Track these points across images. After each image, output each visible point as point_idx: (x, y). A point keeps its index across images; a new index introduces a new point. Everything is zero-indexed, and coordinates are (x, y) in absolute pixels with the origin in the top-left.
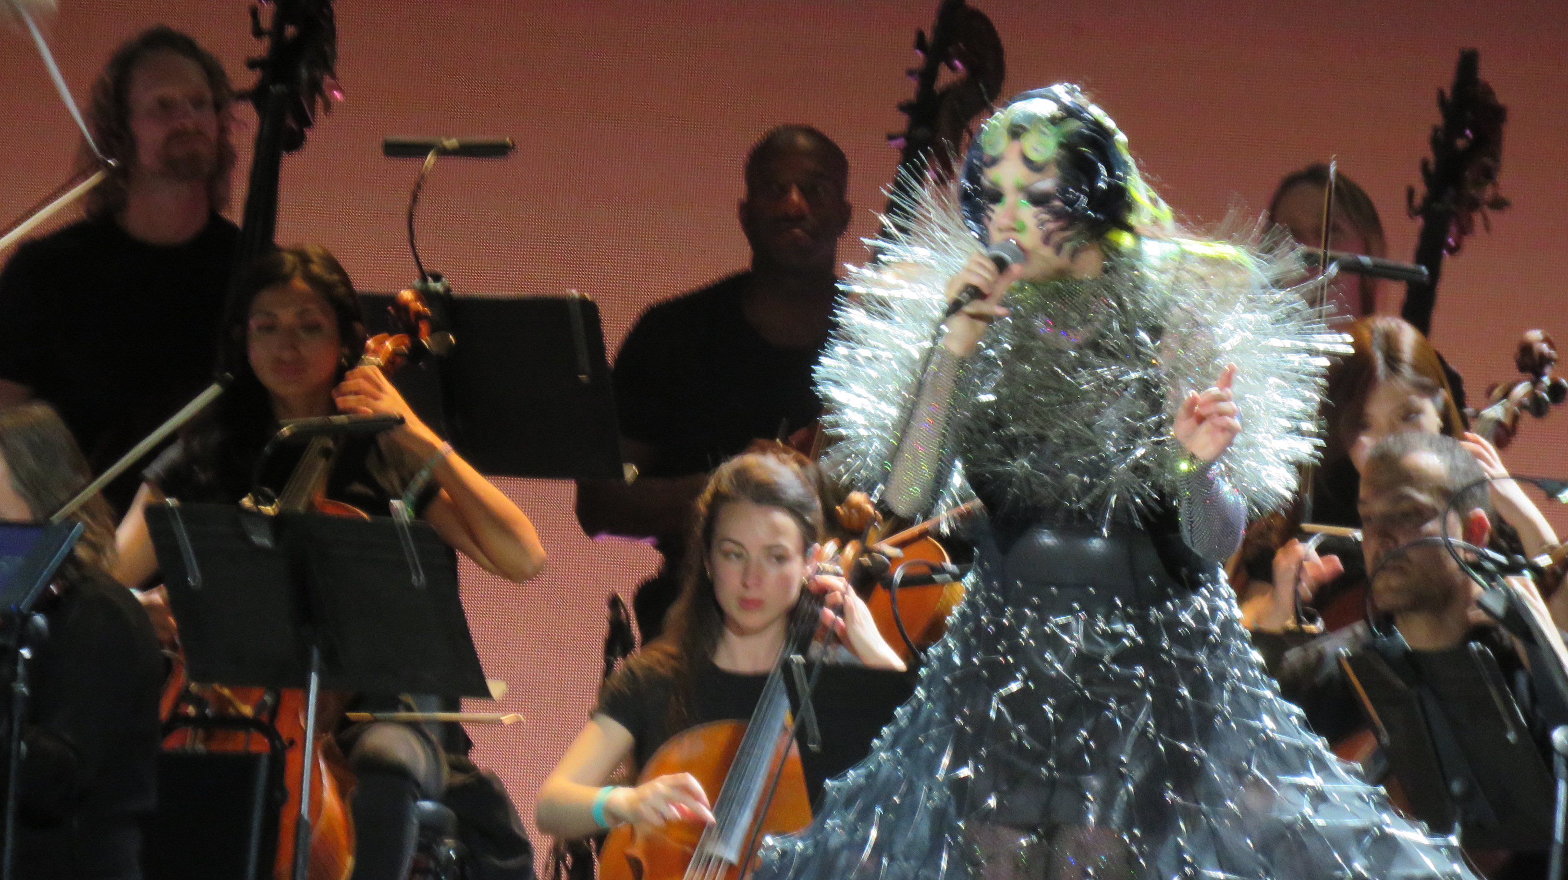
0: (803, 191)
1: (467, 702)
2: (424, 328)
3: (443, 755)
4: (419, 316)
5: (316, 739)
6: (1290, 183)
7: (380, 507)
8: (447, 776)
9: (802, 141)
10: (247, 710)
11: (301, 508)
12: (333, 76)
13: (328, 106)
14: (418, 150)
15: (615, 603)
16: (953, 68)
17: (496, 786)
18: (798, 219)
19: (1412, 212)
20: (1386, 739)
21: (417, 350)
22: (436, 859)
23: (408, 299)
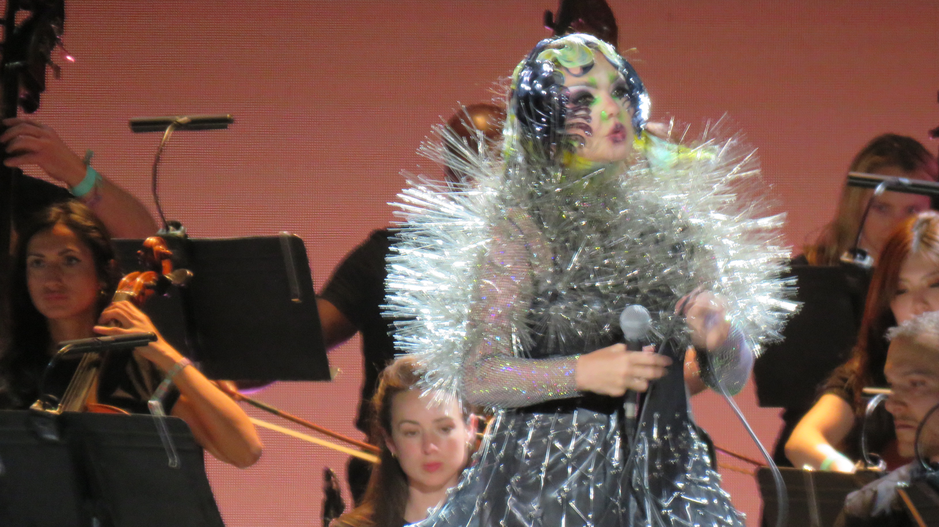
2: (166, 264)
4: (164, 256)
11: (77, 409)
14: (158, 126)
15: (328, 475)
23: (152, 243)
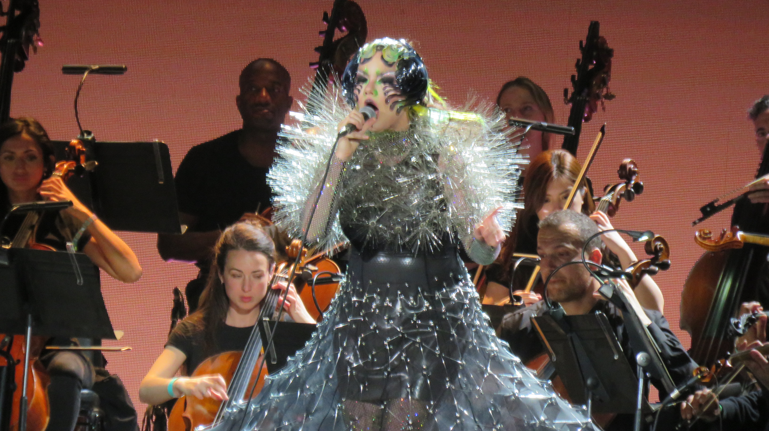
0: (268, 91)
1: (104, 341)
2: (82, 157)
3: (93, 368)
4: (80, 151)
5: (30, 360)
6: (507, 86)
7: (62, 246)
8: (94, 378)
9: (268, 66)
11: (23, 246)
12: (38, 35)
13: (35, 49)
14: (80, 70)
15: (176, 292)
16: (342, 31)
17: (118, 382)
18: (266, 105)
19: (567, 101)
20: (554, 359)
21: (79, 169)
22: (89, 418)
23: (75, 143)
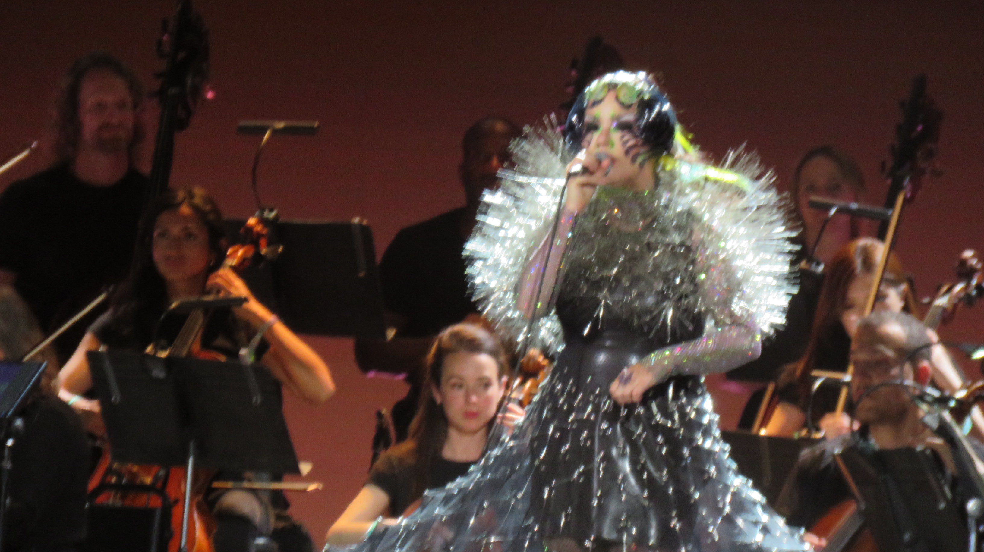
0: (500, 159)
1: (286, 477)
2: (263, 242)
3: (272, 513)
4: (259, 235)
5: (192, 499)
7: (233, 354)
8: (273, 523)
9: (499, 126)
10: (148, 480)
11: (184, 354)
15: (379, 416)
19: (885, 175)
20: (863, 506)
21: (258, 257)
23: (252, 224)
